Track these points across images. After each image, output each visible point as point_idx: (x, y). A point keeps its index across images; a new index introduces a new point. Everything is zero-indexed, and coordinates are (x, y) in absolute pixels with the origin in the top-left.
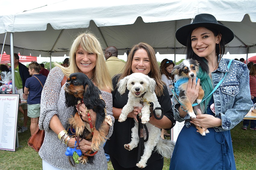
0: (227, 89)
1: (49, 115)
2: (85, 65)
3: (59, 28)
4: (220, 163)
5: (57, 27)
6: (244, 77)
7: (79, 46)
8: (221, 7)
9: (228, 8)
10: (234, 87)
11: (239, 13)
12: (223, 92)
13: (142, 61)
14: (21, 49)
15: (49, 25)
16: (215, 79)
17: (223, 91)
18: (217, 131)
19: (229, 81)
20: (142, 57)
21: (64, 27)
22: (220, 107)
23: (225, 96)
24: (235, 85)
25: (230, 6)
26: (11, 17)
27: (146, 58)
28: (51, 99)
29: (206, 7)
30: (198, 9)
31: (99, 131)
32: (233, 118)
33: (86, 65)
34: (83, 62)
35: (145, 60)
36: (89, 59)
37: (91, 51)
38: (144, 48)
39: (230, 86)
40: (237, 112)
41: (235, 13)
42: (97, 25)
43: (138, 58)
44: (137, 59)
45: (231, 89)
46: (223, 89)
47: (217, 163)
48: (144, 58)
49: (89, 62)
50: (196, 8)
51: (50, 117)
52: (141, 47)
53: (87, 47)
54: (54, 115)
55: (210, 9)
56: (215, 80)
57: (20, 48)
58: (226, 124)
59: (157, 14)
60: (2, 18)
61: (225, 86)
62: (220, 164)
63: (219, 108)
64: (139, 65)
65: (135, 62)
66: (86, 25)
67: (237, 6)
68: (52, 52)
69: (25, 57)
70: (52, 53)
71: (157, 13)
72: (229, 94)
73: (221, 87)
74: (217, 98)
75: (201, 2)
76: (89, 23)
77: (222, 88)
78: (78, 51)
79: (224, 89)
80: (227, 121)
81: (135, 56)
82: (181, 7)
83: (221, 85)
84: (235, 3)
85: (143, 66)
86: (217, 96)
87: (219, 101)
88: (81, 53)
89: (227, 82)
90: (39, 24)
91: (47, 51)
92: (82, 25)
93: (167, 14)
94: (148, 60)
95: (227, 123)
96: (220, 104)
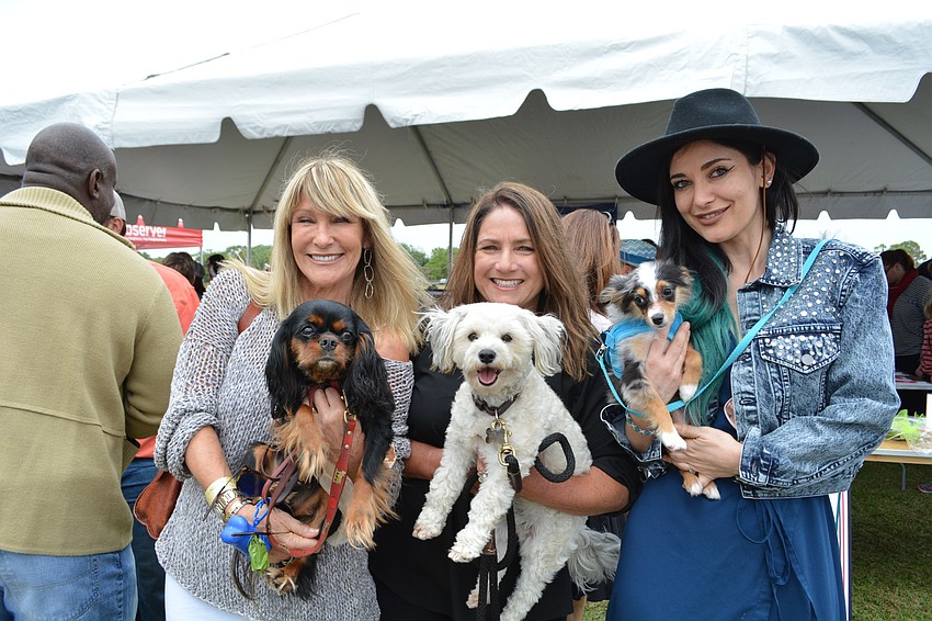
0: (781, 347)
1: (189, 424)
2: (322, 258)
3: (262, 133)
4: (759, 609)
5: (254, 128)
6: (857, 301)
7: (299, 196)
8: (831, 51)
9: (860, 54)
10: (811, 337)
11: (899, 71)
12: (764, 357)
13: (506, 252)
14: (147, 203)
15: (228, 125)
16: (748, 310)
17: (767, 354)
18: (747, 495)
19: (794, 317)
20: (507, 236)
21: (278, 128)
22: (755, 412)
23: (772, 373)
24: (817, 333)
25: (866, 45)
26: (105, 98)
27: (521, 241)
28: (203, 372)
29: (776, 52)
30: (748, 59)
31: (372, 484)
32: (798, 446)
33: (327, 258)
34: (313, 250)
35: (518, 246)
36: (335, 239)
37: (340, 211)
38: (513, 205)
39: (793, 337)
40: (819, 427)
41: (886, 72)
42: (388, 121)
43: (493, 241)
44: (488, 244)
45: (796, 345)
46: (766, 348)
47: (748, 610)
48: (512, 239)
49: (335, 250)
50: (738, 57)
51: (191, 430)
52: (502, 200)
53: (325, 197)
54: (204, 427)
55: (794, 57)
56: (750, 315)
57: (145, 200)
58: (759, 465)
59: (597, 79)
60: (77, 101)
61: (774, 336)
62: (758, 612)
63: (749, 412)
64: (497, 266)
65: (483, 259)
66: (351, 120)
67: (893, 43)
68: (254, 212)
69: (164, 231)
70: (254, 216)
71: (597, 75)
72: (786, 364)
73: (760, 341)
74: (744, 377)
75: (757, 34)
76: (360, 116)
77: (764, 343)
78: (298, 214)
79: (771, 347)
80: (762, 453)
81: (483, 237)
82: (684, 54)
83: (762, 332)
84: (882, 36)
85: (514, 271)
86: (744, 370)
87: (749, 388)
88: (310, 220)
89: (785, 320)
90: (194, 121)
91: (236, 210)
92: (338, 123)
93: (635, 81)
94: (528, 245)
95: (762, 461)
96: (754, 399)
